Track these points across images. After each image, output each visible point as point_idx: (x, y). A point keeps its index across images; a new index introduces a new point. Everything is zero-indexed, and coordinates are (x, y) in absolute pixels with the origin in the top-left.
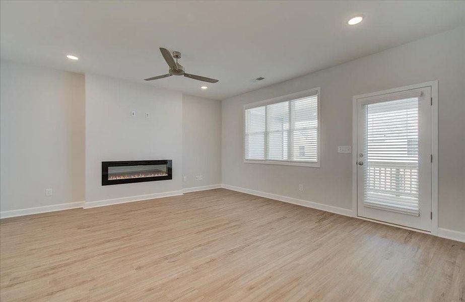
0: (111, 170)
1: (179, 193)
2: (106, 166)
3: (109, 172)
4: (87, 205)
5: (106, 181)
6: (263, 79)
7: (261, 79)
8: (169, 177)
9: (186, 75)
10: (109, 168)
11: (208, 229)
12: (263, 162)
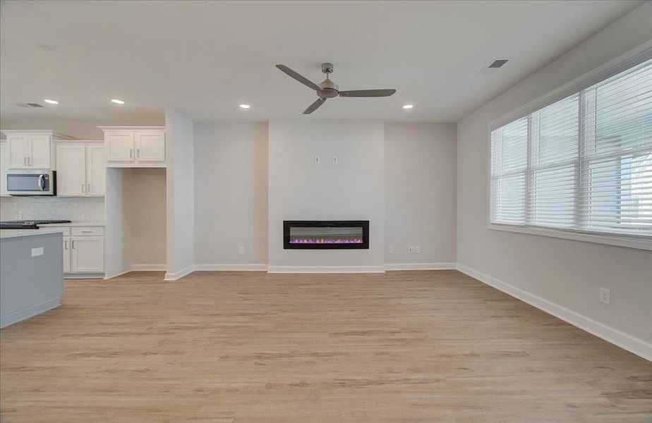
0: (294, 232)
1: (380, 269)
2: (288, 225)
3: (291, 234)
4: (272, 269)
5: (288, 244)
6: (504, 62)
7: (498, 64)
8: (365, 245)
9: (343, 94)
10: (291, 228)
11: (354, 333)
12: (520, 230)
